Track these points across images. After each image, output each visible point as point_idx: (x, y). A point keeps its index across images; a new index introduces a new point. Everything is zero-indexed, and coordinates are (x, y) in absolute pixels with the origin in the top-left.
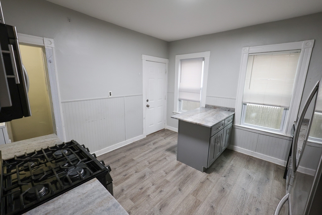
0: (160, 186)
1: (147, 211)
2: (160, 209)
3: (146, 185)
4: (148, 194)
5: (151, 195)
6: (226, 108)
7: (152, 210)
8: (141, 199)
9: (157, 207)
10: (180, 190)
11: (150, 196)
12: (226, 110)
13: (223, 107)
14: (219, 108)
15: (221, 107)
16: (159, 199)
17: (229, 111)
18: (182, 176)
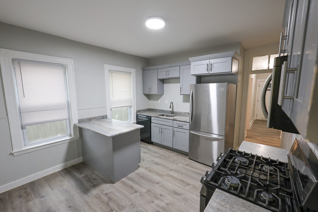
0: (155, 196)
1: (183, 203)
2: (179, 195)
3: (153, 208)
4: (165, 205)
5: (166, 202)
6: (100, 116)
7: (181, 200)
8: (172, 210)
9: (178, 197)
10: (158, 183)
11: (168, 203)
12: (101, 119)
13: (98, 117)
14: (94, 118)
15: (96, 117)
16: (169, 196)
17: (103, 118)
18: (142, 181)
